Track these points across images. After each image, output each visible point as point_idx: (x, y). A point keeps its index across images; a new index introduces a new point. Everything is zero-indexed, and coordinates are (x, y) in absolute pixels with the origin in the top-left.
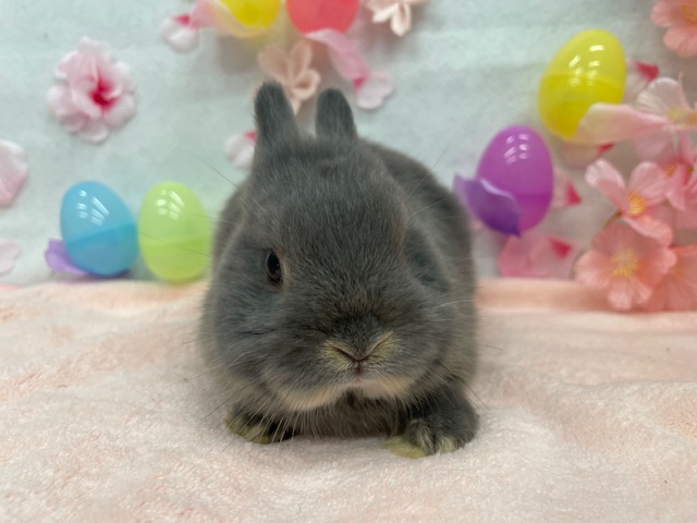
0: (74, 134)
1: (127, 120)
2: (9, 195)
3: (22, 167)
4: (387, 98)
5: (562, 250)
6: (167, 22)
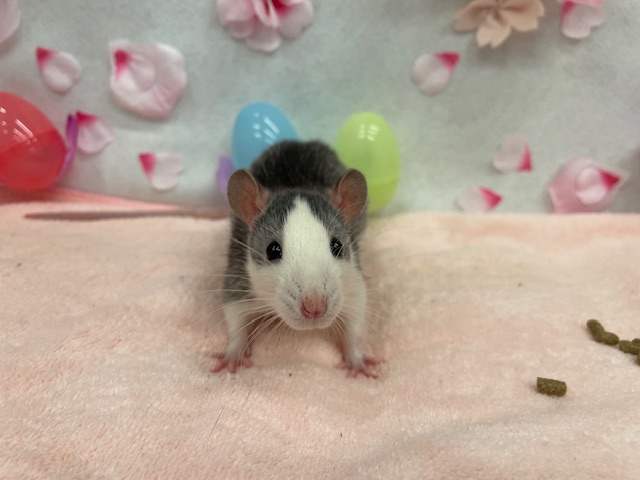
0: (241, 41)
1: (304, 29)
2: (168, 107)
3: (182, 77)
4: (594, 29)
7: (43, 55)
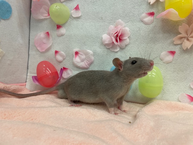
0: (109, 49)
3: (93, 58)
6: (144, 15)
7: (56, 52)
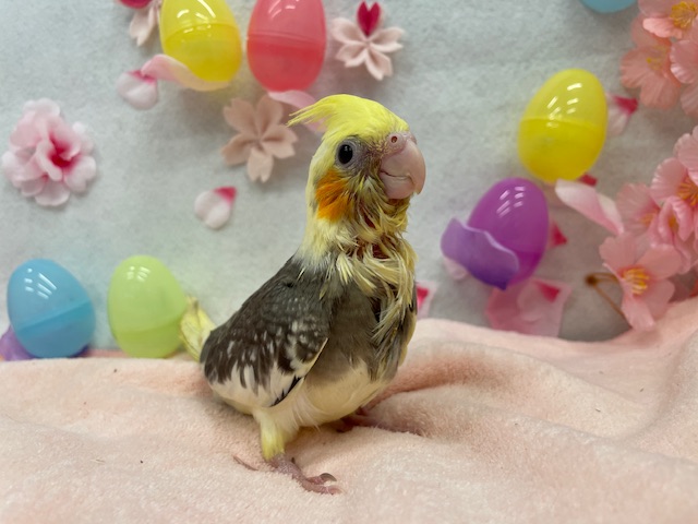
0: (32, 199)
5: (551, 293)
6: (124, 78)
